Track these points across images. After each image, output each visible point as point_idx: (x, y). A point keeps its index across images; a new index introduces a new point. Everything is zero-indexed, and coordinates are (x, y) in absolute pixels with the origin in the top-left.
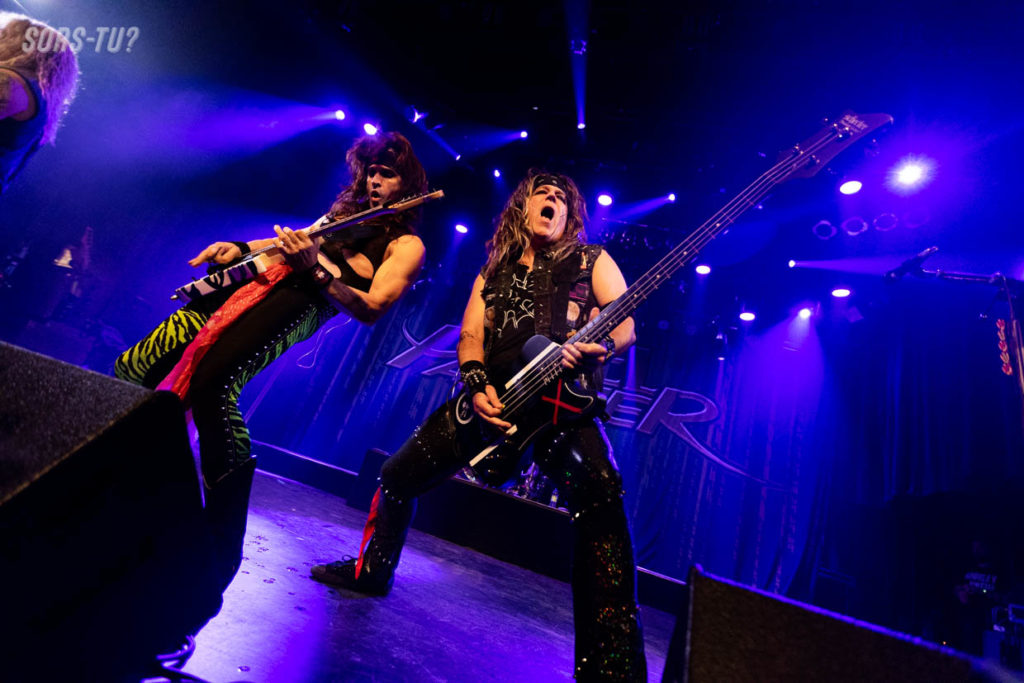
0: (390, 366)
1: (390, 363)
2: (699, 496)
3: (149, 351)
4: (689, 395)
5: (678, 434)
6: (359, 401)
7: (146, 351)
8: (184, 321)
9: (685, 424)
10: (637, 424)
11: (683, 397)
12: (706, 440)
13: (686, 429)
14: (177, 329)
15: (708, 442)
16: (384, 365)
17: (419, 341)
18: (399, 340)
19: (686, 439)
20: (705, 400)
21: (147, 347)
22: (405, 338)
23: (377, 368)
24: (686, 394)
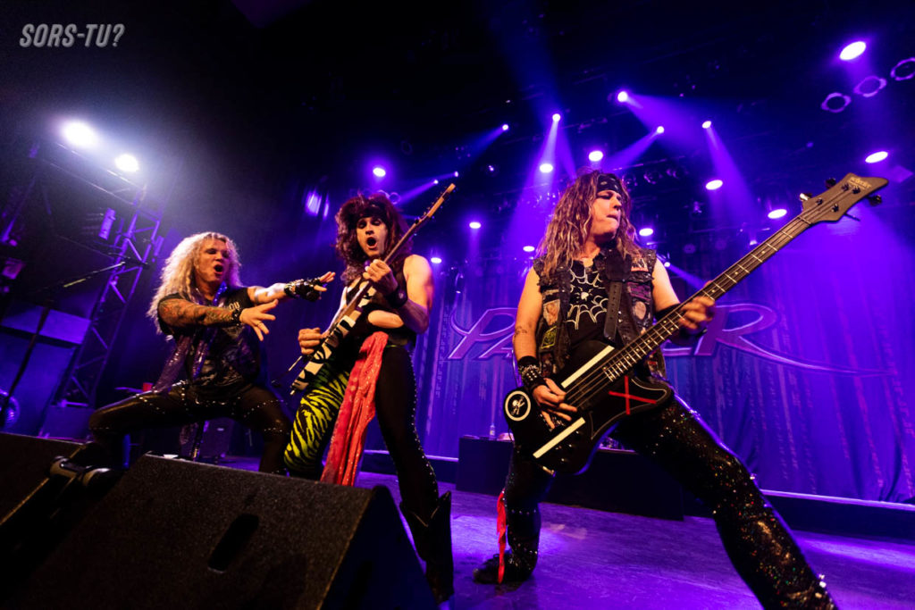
0: (451, 360)
1: (450, 356)
2: (786, 406)
3: (313, 437)
4: (739, 307)
5: (740, 347)
6: (435, 396)
7: (311, 439)
8: (323, 404)
9: (744, 336)
10: (693, 350)
11: (733, 311)
12: (773, 346)
13: (746, 341)
14: (322, 412)
15: (776, 346)
16: (447, 359)
17: (468, 331)
18: (452, 334)
19: (750, 350)
20: (758, 308)
21: (311, 436)
22: (455, 331)
23: (441, 363)
24: (735, 308)
